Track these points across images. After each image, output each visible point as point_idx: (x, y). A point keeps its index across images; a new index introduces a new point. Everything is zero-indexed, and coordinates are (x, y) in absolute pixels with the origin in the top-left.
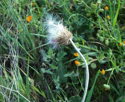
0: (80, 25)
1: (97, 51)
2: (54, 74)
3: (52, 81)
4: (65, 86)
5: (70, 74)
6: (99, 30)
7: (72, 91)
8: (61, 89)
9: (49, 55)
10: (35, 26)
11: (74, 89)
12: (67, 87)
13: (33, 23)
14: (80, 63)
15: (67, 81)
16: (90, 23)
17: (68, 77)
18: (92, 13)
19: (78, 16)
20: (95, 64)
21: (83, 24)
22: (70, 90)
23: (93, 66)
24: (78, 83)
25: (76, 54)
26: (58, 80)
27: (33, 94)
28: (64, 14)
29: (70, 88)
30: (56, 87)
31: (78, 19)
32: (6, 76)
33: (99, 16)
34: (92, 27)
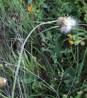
0: (70, 11)
1: (85, 31)
2: (52, 51)
3: (50, 57)
4: (61, 60)
5: (65, 51)
6: (85, 15)
7: (66, 64)
8: (58, 63)
9: (48, 37)
10: (35, 15)
11: (67, 63)
12: (62, 61)
13: (33, 12)
14: (73, 42)
15: (62, 56)
16: (78, 9)
17: (63, 53)
18: (79, 1)
19: (68, 4)
20: (84, 42)
21: (72, 10)
22: (65, 64)
23: (83, 43)
24: (71, 58)
25: (69, 35)
26: (55, 56)
27: (36, 69)
28: (56, 3)
29: (64, 62)
30: (54, 62)
31: (68, 6)
32: (14, 55)
33: (85, 3)
34: (79, 12)
